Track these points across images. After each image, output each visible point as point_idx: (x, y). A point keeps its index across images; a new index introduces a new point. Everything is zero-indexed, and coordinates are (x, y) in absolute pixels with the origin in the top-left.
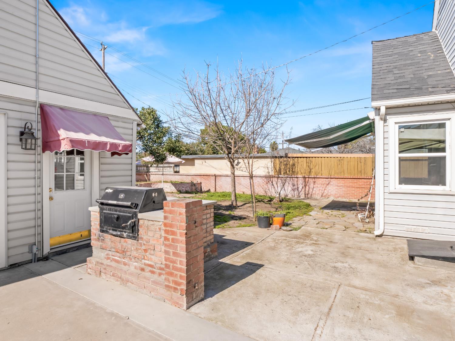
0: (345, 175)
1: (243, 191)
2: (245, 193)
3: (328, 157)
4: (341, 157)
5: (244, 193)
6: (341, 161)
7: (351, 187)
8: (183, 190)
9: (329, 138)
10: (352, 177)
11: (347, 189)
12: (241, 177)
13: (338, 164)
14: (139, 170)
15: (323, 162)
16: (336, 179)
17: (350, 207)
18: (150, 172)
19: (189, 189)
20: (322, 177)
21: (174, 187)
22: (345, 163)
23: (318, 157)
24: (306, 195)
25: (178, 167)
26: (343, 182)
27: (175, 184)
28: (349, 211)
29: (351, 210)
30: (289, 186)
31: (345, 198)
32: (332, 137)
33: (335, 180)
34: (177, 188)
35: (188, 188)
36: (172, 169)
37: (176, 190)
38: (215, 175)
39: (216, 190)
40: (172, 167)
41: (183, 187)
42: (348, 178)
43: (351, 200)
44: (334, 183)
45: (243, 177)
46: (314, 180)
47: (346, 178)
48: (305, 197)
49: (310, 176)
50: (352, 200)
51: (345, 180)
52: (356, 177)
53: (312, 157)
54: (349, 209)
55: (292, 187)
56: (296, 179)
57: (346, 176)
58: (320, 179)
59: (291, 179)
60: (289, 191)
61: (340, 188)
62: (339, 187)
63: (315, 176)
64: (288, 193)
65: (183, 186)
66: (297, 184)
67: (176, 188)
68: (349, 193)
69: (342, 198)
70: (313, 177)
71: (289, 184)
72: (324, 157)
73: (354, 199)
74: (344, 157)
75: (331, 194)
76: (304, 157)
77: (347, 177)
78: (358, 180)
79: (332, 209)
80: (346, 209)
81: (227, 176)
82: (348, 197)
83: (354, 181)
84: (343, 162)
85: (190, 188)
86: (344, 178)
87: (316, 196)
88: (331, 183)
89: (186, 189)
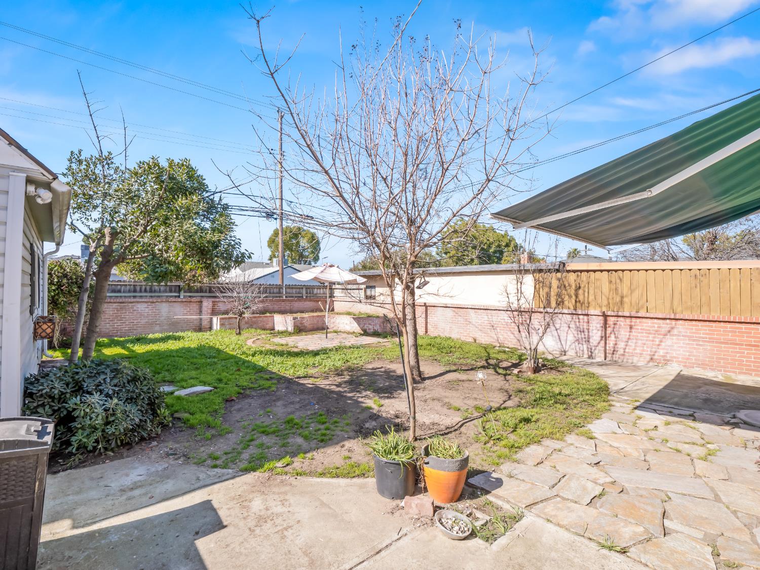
0: (713, 314)
1: (473, 336)
2: (477, 341)
3: (663, 270)
4: (700, 270)
5: (475, 340)
6: (702, 279)
7: (731, 344)
8: (369, 329)
9: (645, 195)
10: (735, 318)
11: (718, 347)
12: (470, 310)
13: (693, 285)
14: (316, 294)
15: (651, 282)
16: (687, 323)
17: (729, 409)
18: (334, 297)
19: (378, 328)
20: (648, 315)
21: (356, 324)
22: (712, 284)
23: (638, 270)
24: (608, 355)
25: (373, 290)
26: (706, 330)
27: (358, 319)
28: (728, 428)
29: (736, 425)
30: (569, 332)
31: (713, 370)
32: (657, 190)
33: (684, 325)
34: (361, 326)
35: (378, 326)
36: (362, 293)
37: (359, 328)
38: (425, 303)
39: (426, 332)
40: (362, 289)
41: (369, 324)
42: (720, 322)
43: (730, 378)
44: (680, 332)
45: (473, 311)
46: (631, 322)
47: (716, 319)
48: (605, 359)
49: (620, 314)
50: (733, 376)
51: (714, 324)
52: (746, 318)
53: (623, 271)
54: (727, 417)
55: (576, 335)
56: (586, 317)
57: (715, 316)
58: (644, 320)
59: (575, 317)
60: (569, 343)
61: (697, 345)
62: (694, 340)
63: (633, 314)
64: (567, 347)
65: (370, 322)
66: (588, 329)
67: (359, 325)
68: (723, 359)
69: (704, 369)
70: (628, 315)
71: (569, 327)
72: (655, 270)
73: (740, 373)
74: (709, 270)
75: (671, 357)
76: (602, 271)
77: (719, 317)
78: (753, 326)
79: (671, 414)
80: (715, 416)
81: (446, 307)
82: (722, 367)
83: (742, 328)
84: (705, 281)
85: (380, 326)
86: (711, 319)
87: (635, 359)
88: (675, 332)
89: (375, 328)
